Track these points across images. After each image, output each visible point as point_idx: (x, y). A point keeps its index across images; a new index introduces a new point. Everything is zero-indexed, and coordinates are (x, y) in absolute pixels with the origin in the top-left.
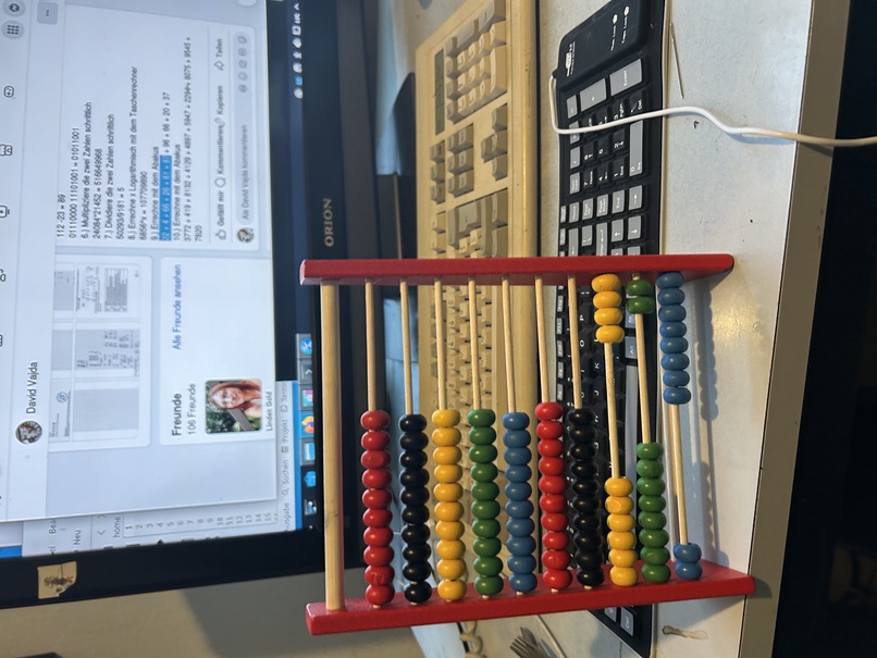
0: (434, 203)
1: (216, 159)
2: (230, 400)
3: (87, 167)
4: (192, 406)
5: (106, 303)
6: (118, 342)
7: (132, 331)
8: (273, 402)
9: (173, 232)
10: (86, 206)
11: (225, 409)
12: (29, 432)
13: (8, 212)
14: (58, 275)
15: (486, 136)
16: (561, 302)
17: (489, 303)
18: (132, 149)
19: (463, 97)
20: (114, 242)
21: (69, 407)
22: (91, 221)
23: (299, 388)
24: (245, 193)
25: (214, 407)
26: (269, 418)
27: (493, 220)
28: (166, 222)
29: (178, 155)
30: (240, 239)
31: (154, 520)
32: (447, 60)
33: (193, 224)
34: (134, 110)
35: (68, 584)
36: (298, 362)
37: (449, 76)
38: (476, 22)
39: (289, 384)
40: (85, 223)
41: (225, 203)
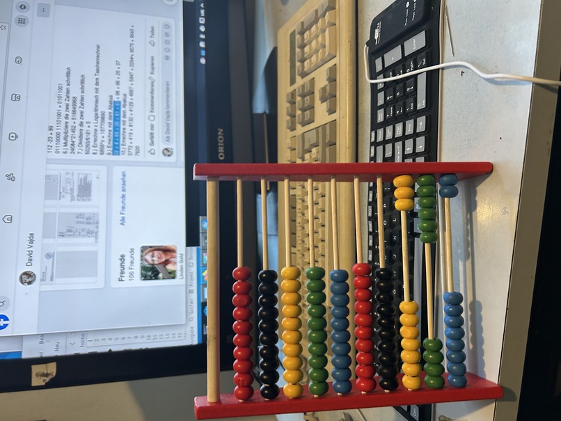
0: (289, 130)
1: (150, 103)
2: (156, 259)
3: (67, 108)
4: (132, 262)
5: (78, 196)
6: (85, 220)
7: (94, 214)
8: (184, 260)
9: (121, 150)
10: (66, 133)
11: (153, 265)
12: (28, 278)
13: (17, 137)
14: (48, 177)
15: (323, 86)
16: (371, 195)
17: (323, 196)
18: (96, 96)
19: (308, 61)
20: (83, 156)
21: (53, 262)
22: (69, 143)
23: (201, 251)
24: (168, 125)
25: (146, 263)
26: (182, 271)
27: (327, 141)
28: (117, 143)
29: (125, 100)
30: (164, 154)
31: (107, 336)
32: (298, 37)
33: (134, 145)
34: (98, 72)
35: (51, 377)
36: (201, 234)
37: (299, 47)
38: (316, 11)
39: (195, 248)
40: (66, 144)
41: (155, 131)
